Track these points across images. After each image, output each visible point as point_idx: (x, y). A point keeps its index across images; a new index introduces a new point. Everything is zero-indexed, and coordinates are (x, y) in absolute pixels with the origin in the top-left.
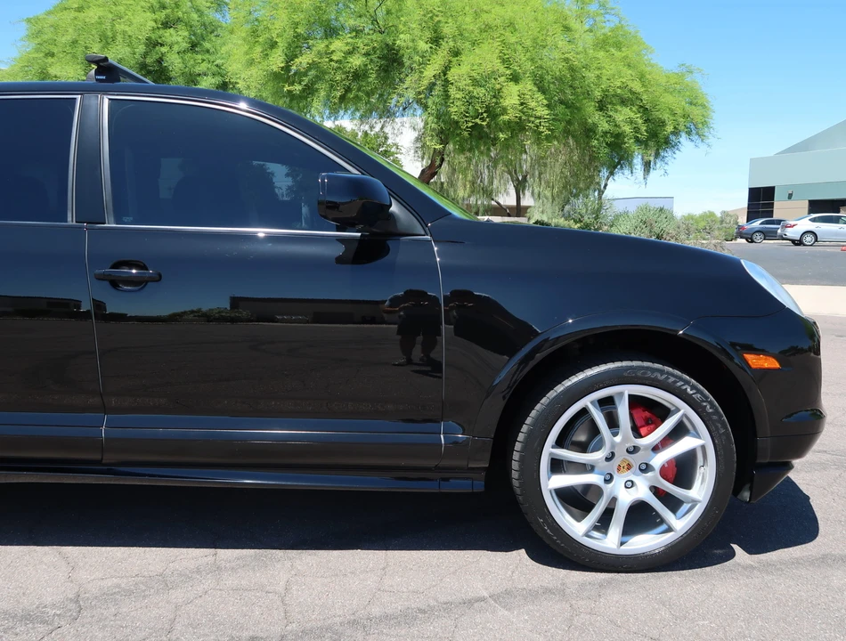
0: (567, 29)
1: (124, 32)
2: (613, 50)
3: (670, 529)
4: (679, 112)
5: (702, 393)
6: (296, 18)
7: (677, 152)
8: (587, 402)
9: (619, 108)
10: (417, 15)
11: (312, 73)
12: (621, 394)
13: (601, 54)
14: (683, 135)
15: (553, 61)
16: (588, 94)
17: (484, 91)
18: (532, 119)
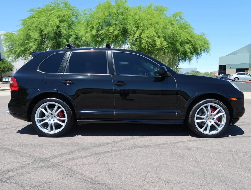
0: (172, 24)
1: (51, 24)
2: (184, 29)
3: (218, 130)
4: (201, 45)
5: (223, 105)
6: (100, 21)
7: (201, 56)
8: (203, 106)
9: (186, 44)
10: (133, 20)
11: (104, 35)
12: (209, 105)
13: (180, 30)
14: (203, 51)
15: (168, 33)
16: (177, 41)
17: (151, 40)
18: (163, 48)
